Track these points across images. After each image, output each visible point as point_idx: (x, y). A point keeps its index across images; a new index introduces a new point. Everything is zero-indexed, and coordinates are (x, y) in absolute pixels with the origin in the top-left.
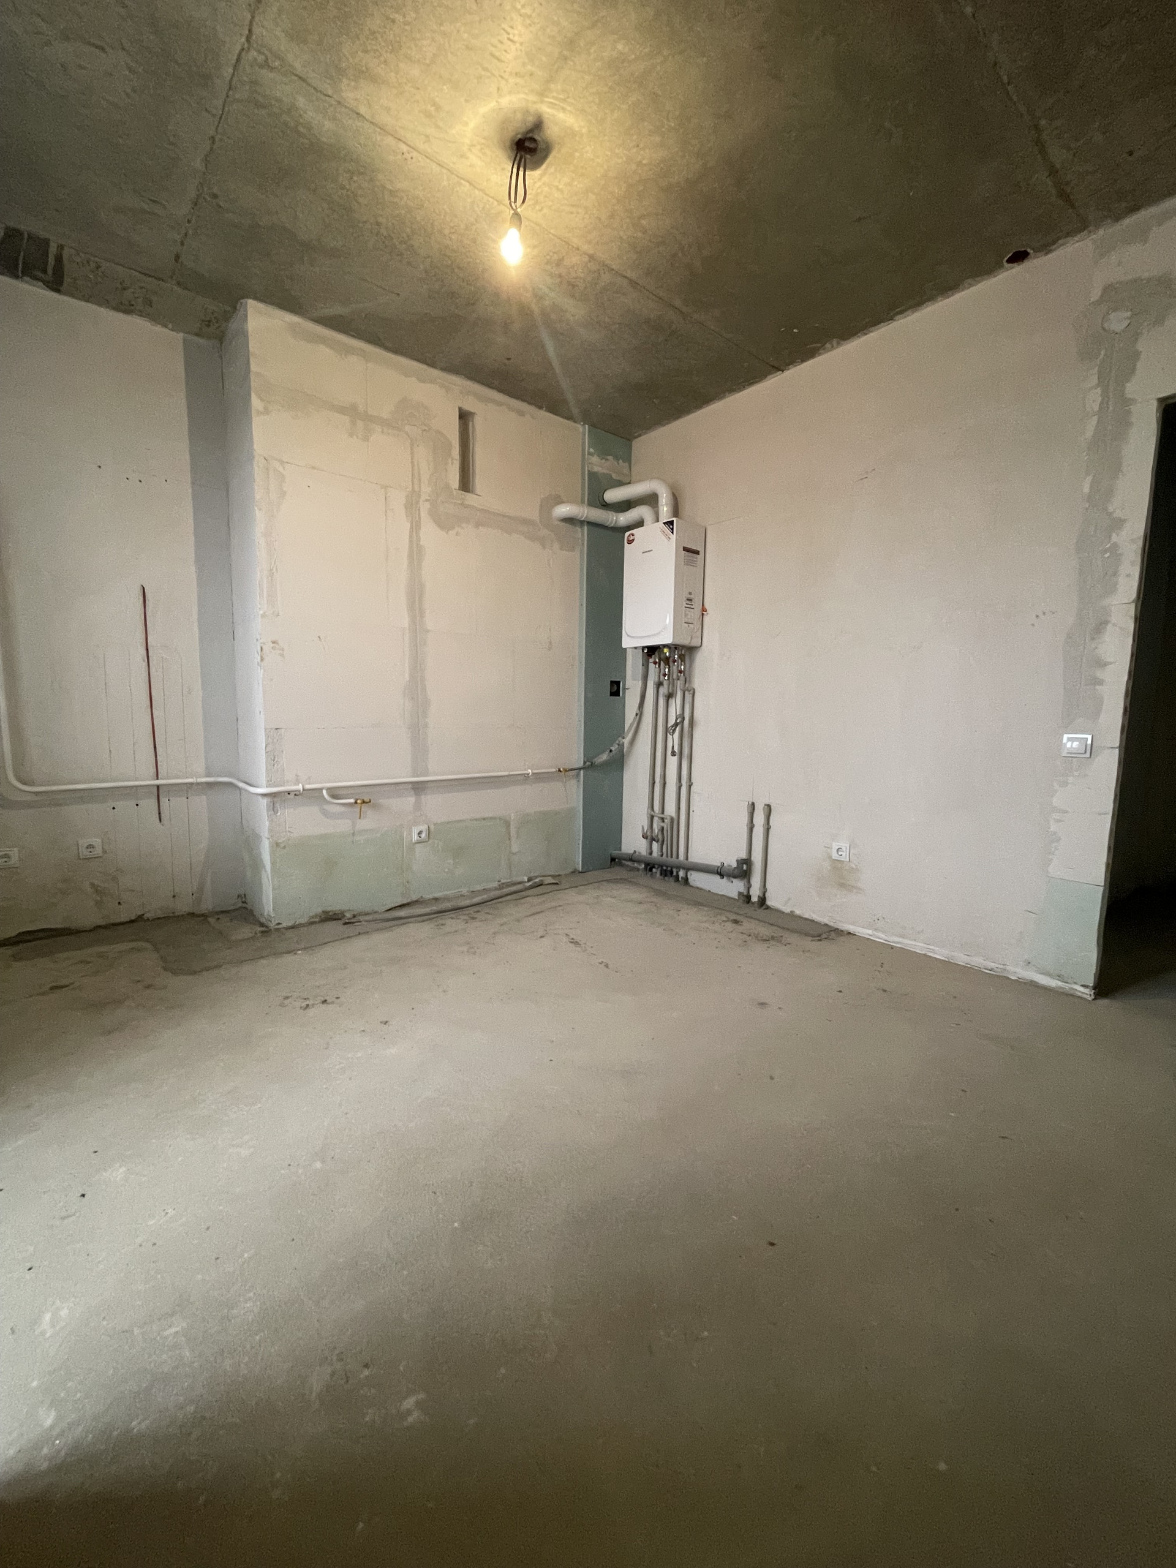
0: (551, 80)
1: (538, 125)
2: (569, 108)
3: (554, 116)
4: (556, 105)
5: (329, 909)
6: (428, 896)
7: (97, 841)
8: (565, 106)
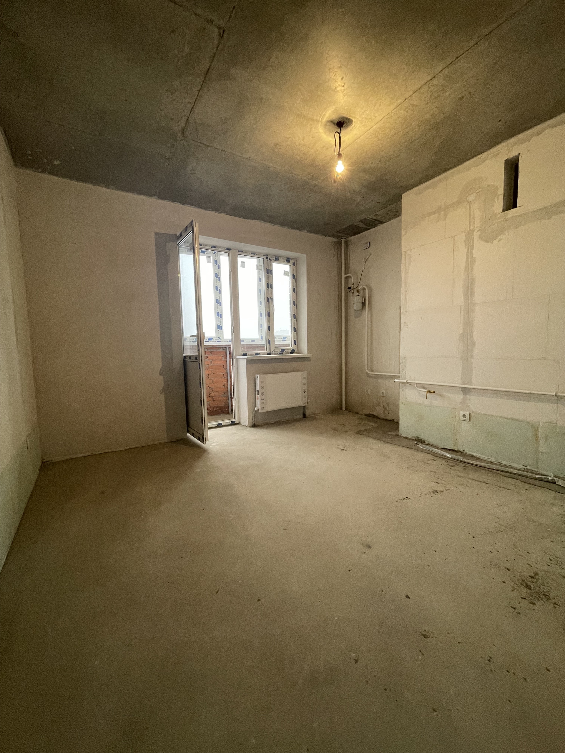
0: (312, 120)
1: (332, 122)
2: (324, 113)
3: (327, 117)
4: (322, 117)
5: (419, 436)
6: (468, 452)
7: (385, 392)
8: (323, 115)
